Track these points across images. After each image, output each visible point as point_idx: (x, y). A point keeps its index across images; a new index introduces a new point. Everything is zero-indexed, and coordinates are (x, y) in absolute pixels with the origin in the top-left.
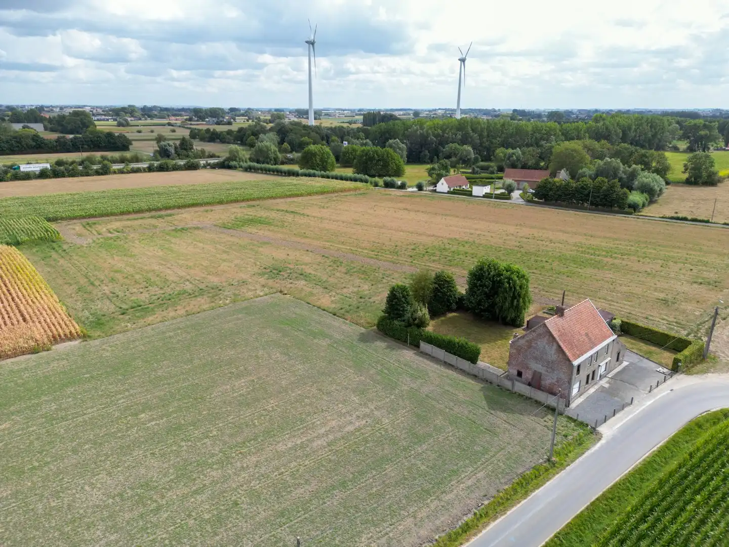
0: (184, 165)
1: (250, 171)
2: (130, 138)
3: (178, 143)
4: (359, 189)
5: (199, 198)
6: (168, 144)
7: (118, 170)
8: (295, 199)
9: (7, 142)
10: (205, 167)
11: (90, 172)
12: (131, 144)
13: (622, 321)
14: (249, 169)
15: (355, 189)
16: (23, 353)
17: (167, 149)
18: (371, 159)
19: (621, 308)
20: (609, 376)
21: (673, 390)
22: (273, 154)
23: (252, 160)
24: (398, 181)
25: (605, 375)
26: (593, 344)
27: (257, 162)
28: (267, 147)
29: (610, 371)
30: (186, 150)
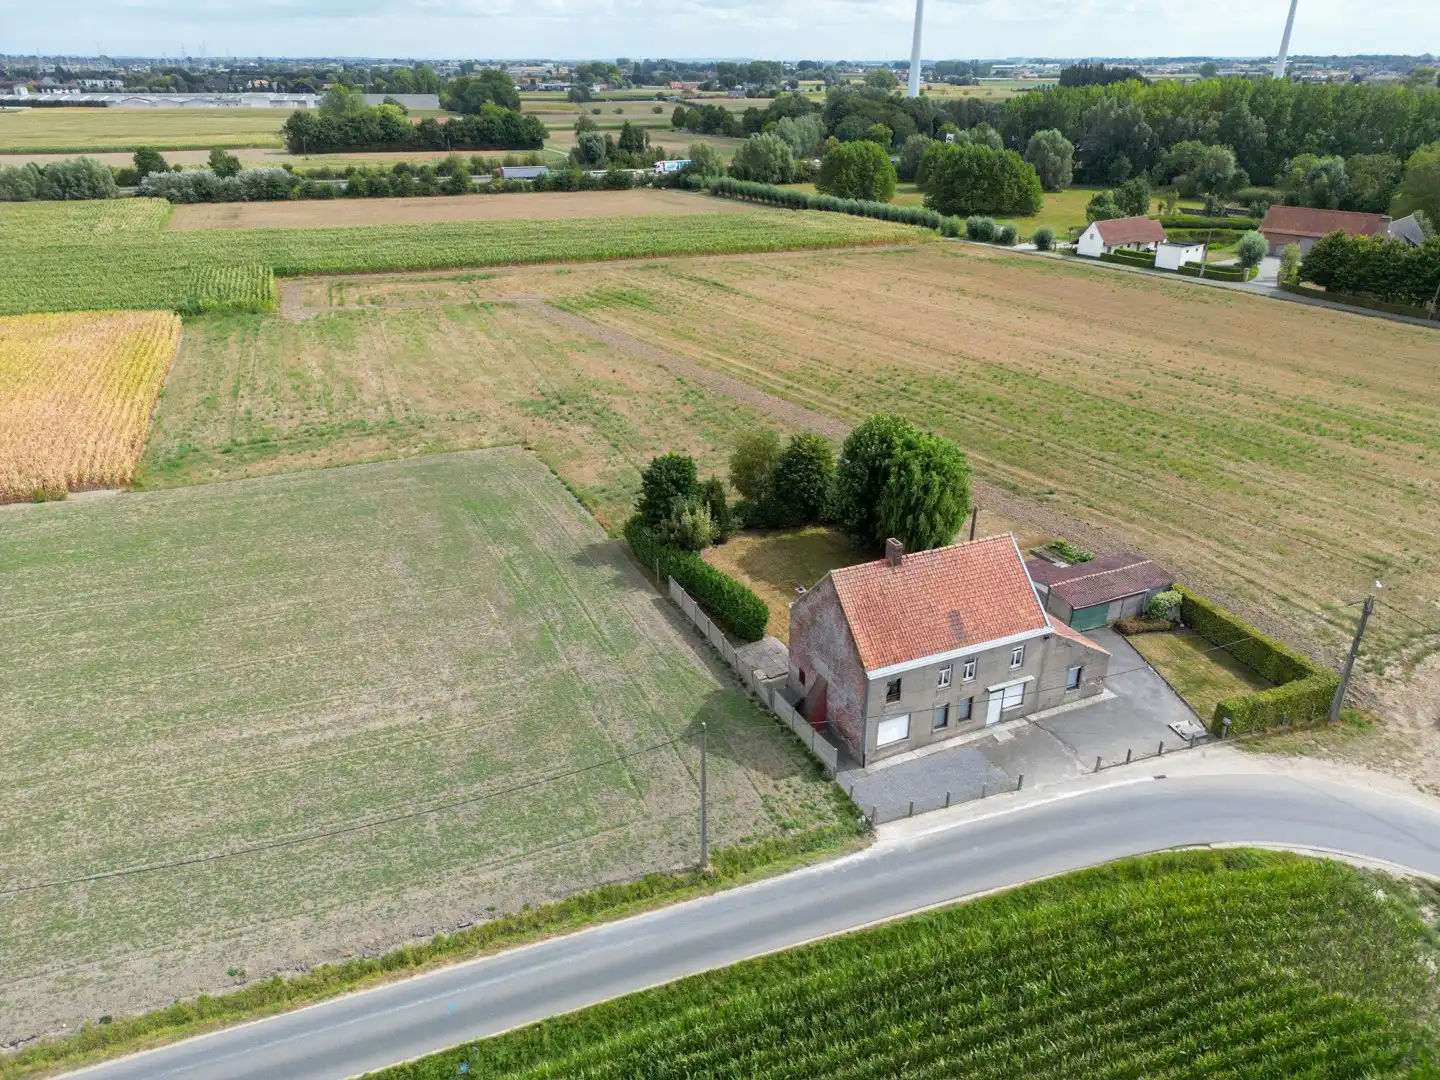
0: (604, 178)
1: (721, 196)
2: (546, 126)
3: (616, 136)
4: (906, 240)
5: (559, 245)
6: (595, 137)
7: (481, 186)
8: (747, 257)
11: (432, 188)
12: (548, 137)
13: (1184, 598)
14: (719, 191)
15: (896, 241)
16: (18, 499)
17: (591, 148)
18: (963, 174)
19: (1242, 565)
20: (1033, 717)
21: (1163, 777)
22: (780, 160)
23: (733, 172)
24: (1000, 226)
25: (1020, 713)
26: (963, 639)
27: (745, 176)
28: (767, 144)
29: (1040, 706)
30: (629, 149)
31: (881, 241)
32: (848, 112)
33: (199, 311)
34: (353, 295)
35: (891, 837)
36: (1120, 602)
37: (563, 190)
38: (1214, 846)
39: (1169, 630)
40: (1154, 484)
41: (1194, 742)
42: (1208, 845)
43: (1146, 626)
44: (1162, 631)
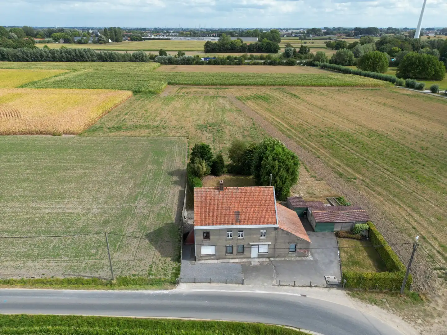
1: (325, 69)
2: (280, 46)
4: (380, 86)
6: (290, 49)
7: (247, 63)
9: (219, 46)
10: (300, 64)
11: (232, 63)
12: (280, 49)
13: (369, 228)
14: (323, 67)
15: (375, 86)
17: (288, 52)
19: (416, 221)
20: (272, 259)
21: (305, 296)
22: (349, 58)
23: (331, 62)
24: (418, 83)
25: (267, 256)
26: (238, 222)
27: (336, 63)
29: (277, 255)
30: (302, 53)
31: (369, 86)
32: (386, 43)
34: (184, 90)
35: (183, 288)
36: (341, 224)
37: (272, 65)
38: (302, 330)
39: (360, 240)
40: (402, 182)
41: (330, 285)
42: (299, 329)
43: (349, 235)
44: (357, 239)
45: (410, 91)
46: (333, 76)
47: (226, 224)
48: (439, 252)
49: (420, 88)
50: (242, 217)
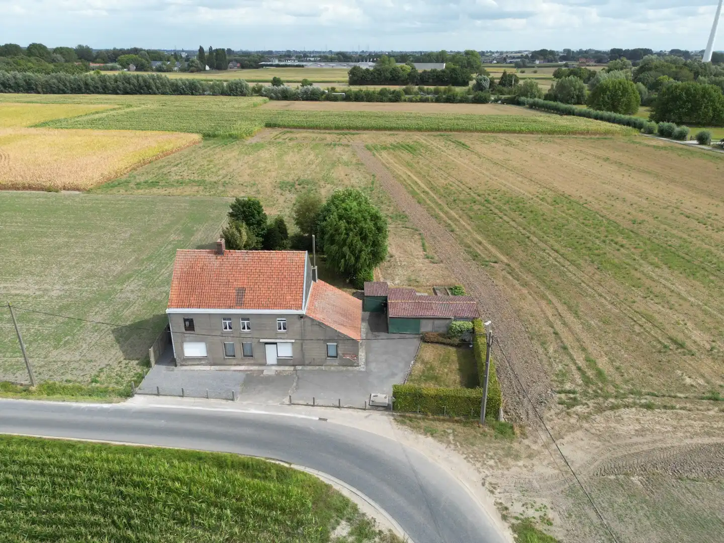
1: (534, 109)
4: (613, 133)
6: (484, 78)
7: (409, 98)
9: (372, 74)
10: (496, 101)
13: (473, 329)
14: (533, 106)
17: (481, 83)
18: (675, 99)
19: (565, 324)
20: (299, 368)
21: (325, 420)
22: (577, 91)
23: (547, 97)
24: (677, 129)
25: (291, 362)
26: (240, 304)
27: (555, 99)
28: (571, 81)
30: (504, 85)
31: (595, 133)
32: (650, 69)
33: (215, 136)
35: (138, 402)
36: (431, 321)
37: (450, 103)
38: (292, 466)
39: (457, 346)
41: (376, 407)
42: (290, 464)
43: (441, 339)
44: (452, 345)
45: (663, 141)
46: (541, 119)
47: (219, 307)
48: (579, 369)
49: (682, 136)
50: (248, 296)
